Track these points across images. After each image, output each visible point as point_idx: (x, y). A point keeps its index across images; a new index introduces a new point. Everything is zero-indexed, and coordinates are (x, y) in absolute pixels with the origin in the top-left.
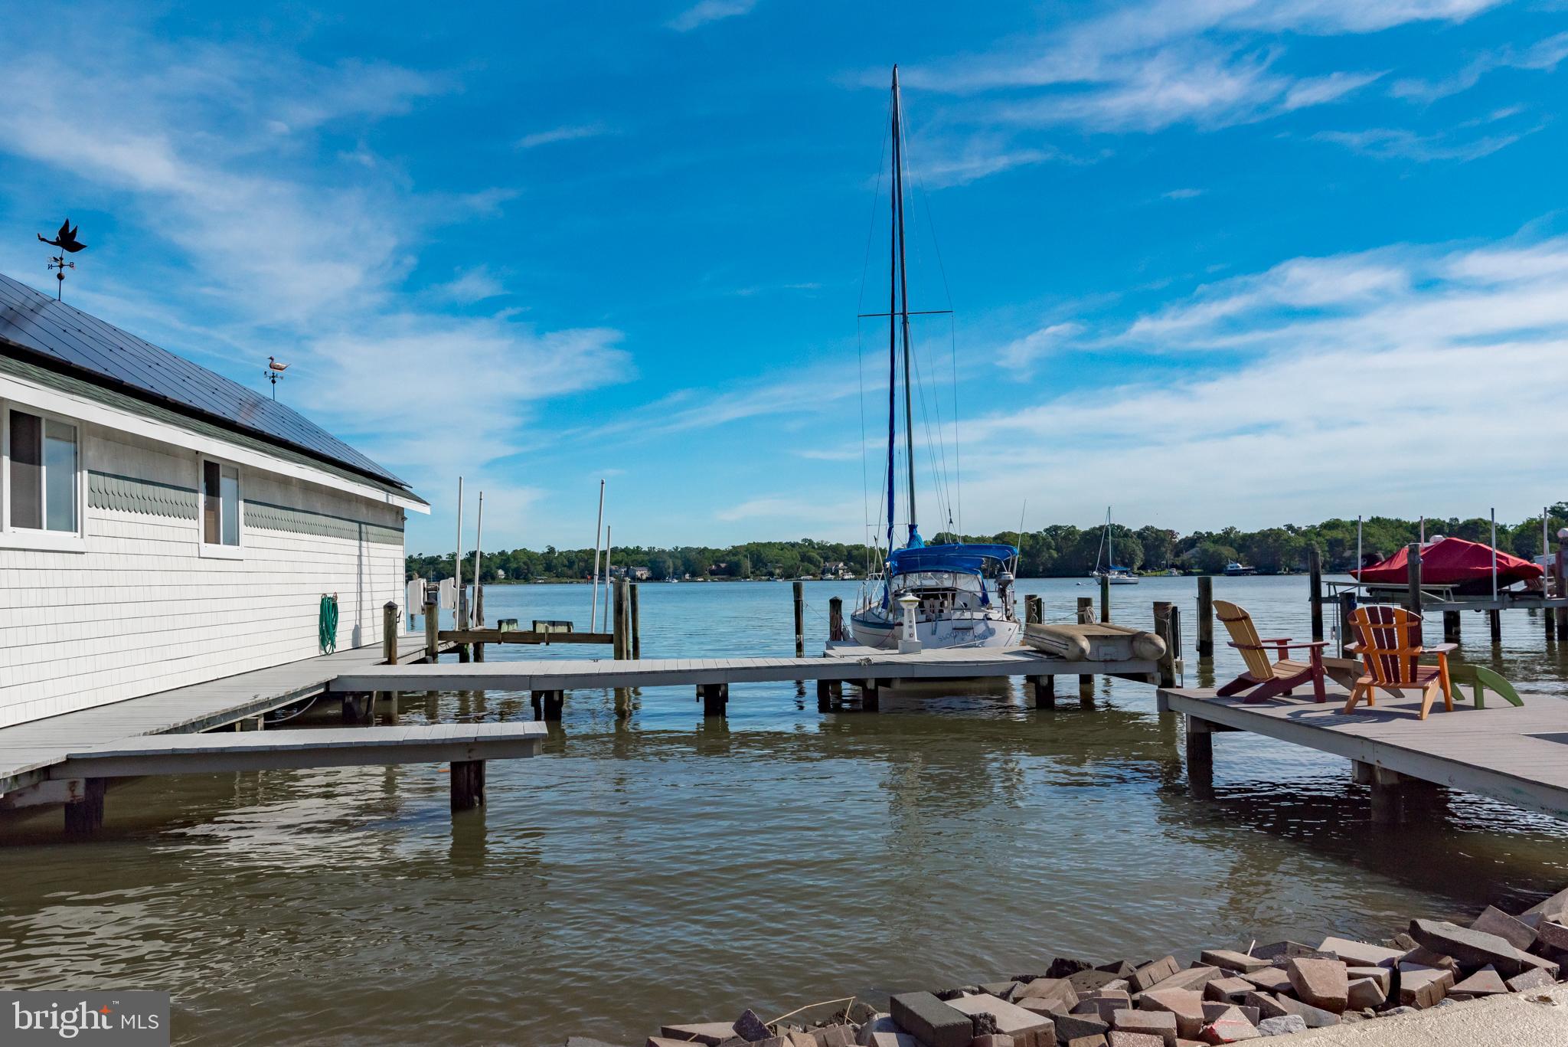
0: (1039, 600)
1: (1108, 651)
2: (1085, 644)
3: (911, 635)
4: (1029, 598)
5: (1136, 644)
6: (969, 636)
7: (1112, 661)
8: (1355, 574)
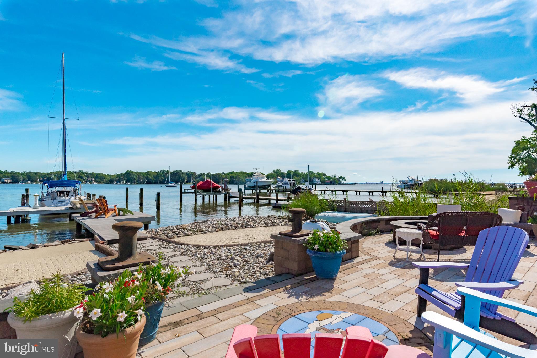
2: (78, 205)
4: (88, 194)
8: (191, 187)
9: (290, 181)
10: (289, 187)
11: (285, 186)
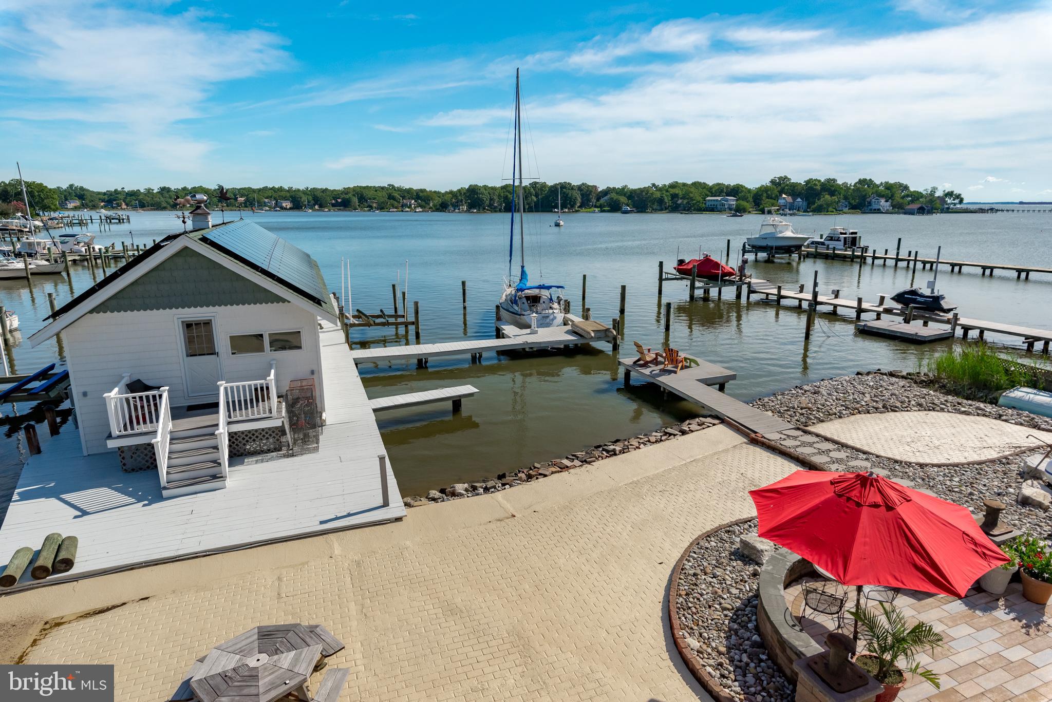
1: (599, 334)
2: (593, 334)
3: (535, 324)
5: (607, 332)
6: (548, 322)
7: (599, 338)
8: (675, 268)
9: (845, 234)
10: (842, 247)
11: (832, 244)
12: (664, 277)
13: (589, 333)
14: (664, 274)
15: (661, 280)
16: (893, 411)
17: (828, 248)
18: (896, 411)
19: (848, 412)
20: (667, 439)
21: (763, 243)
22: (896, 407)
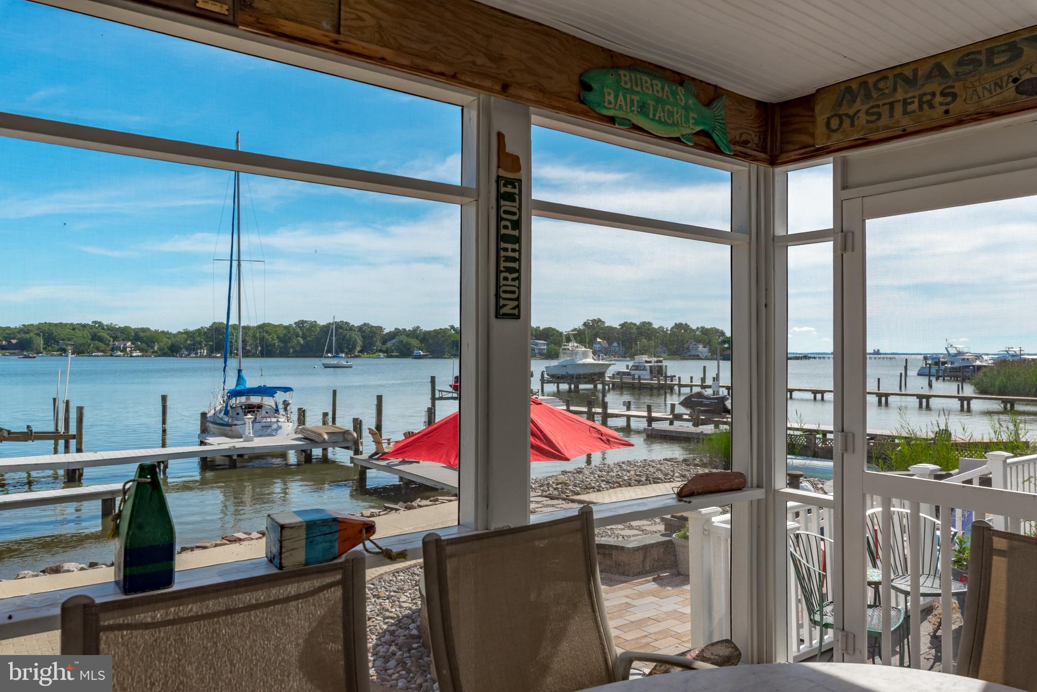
0: (304, 411)
1: (335, 438)
2: (326, 437)
3: (249, 433)
4: (300, 409)
5: (346, 435)
6: (269, 431)
7: (336, 442)
8: (451, 386)
9: (650, 362)
10: (649, 377)
11: (637, 373)
12: (437, 396)
13: (320, 435)
14: (437, 392)
15: (434, 399)
16: (655, 483)
17: (634, 379)
18: (659, 483)
19: (607, 486)
20: (386, 514)
21: (563, 372)
22: (659, 479)
